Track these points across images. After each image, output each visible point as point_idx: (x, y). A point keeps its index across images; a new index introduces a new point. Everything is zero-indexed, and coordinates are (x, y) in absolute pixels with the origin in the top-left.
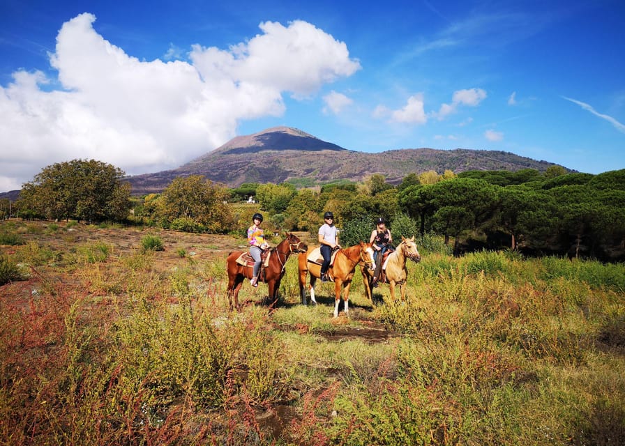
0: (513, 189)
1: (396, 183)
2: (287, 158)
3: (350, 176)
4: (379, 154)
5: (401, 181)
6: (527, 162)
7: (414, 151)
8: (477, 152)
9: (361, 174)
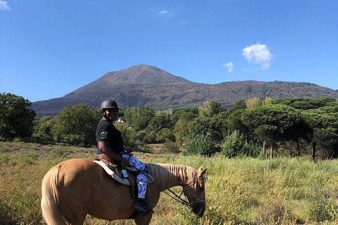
0: (311, 112)
1: (229, 106)
2: (147, 88)
3: (194, 101)
4: (216, 85)
5: (232, 106)
6: (328, 91)
7: (242, 82)
8: (289, 83)
9: (203, 100)
